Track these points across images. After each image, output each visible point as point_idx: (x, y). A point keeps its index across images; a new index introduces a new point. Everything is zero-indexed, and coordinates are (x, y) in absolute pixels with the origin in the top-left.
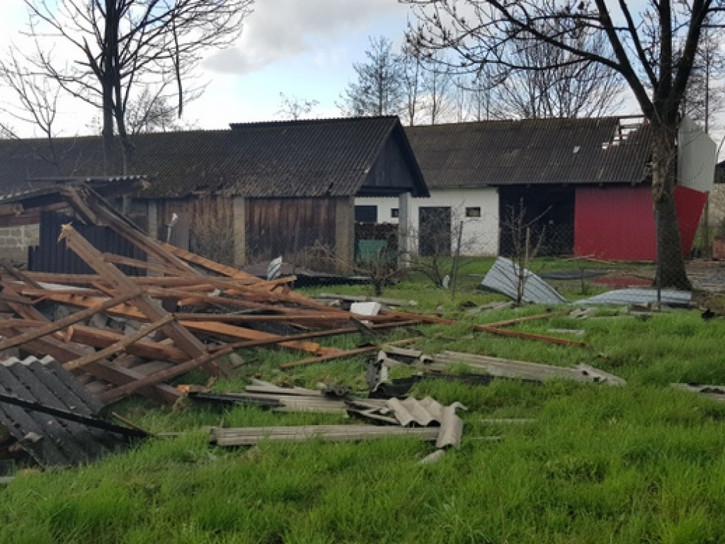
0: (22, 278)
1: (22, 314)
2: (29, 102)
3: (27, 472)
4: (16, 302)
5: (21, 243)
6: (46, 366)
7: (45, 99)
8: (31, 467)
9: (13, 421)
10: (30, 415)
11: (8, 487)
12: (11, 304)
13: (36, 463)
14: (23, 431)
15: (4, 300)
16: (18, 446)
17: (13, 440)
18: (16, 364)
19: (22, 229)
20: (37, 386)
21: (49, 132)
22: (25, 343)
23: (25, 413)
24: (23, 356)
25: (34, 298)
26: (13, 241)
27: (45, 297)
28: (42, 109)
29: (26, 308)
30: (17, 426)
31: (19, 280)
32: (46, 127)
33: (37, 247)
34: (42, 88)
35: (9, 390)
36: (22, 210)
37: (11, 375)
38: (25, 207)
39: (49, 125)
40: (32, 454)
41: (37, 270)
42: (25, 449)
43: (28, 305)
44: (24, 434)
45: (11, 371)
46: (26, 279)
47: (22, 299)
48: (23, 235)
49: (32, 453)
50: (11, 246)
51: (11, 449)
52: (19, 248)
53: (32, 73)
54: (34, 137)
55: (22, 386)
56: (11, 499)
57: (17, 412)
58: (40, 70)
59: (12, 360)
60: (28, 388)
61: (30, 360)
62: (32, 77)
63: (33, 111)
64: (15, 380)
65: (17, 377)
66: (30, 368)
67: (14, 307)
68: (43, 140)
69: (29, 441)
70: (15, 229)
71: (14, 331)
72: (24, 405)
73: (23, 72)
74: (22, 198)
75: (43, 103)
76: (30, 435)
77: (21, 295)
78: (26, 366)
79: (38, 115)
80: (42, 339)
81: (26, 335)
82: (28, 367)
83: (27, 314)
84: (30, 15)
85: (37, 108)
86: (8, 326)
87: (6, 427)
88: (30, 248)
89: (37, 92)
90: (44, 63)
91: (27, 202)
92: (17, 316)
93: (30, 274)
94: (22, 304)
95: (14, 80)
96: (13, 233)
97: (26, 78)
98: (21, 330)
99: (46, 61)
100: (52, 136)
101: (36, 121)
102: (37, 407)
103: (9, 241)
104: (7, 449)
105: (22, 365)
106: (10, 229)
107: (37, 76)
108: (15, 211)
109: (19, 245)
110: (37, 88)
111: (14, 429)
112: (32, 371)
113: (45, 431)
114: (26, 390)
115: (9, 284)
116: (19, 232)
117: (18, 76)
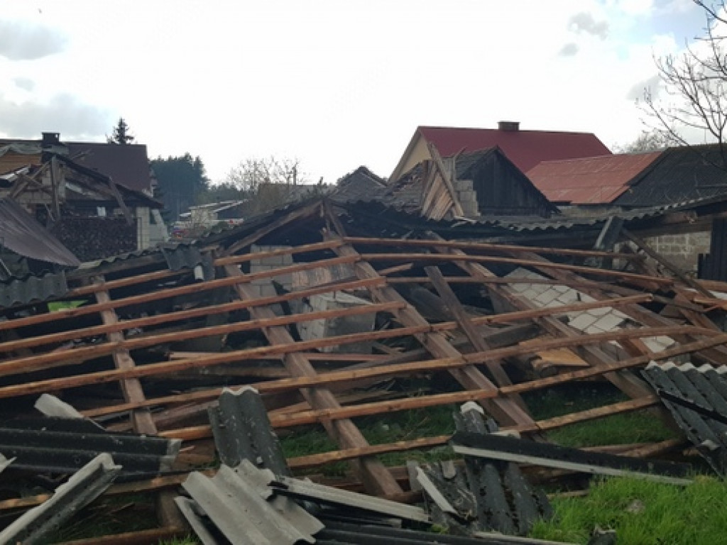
0: (694, 286)
1: (694, 322)
2: (701, 108)
3: (703, 479)
4: (687, 309)
5: (685, 250)
6: (721, 375)
7: (718, 103)
8: (709, 474)
9: (689, 426)
10: (707, 423)
11: (687, 489)
12: (683, 311)
13: (713, 471)
14: (700, 437)
15: (676, 306)
16: (694, 451)
17: (689, 444)
18: (691, 371)
19: (687, 236)
20: (713, 394)
21: (720, 137)
22: (699, 351)
23: (701, 420)
24: (698, 363)
25: (706, 306)
26: (677, 249)
27: (717, 306)
28: (714, 114)
29: (697, 315)
30: (694, 431)
31: (690, 286)
32: (718, 133)
33: (707, 255)
34: (715, 93)
35: (685, 395)
36: (696, 217)
37: (686, 380)
38: (699, 215)
39: (721, 130)
40: (710, 462)
41: (706, 278)
42: (702, 455)
43: (700, 313)
44: (700, 441)
45: (687, 377)
46: (698, 287)
47: (694, 307)
48: (687, 242)
49: (709, 460)
50: (675, 254)
51: (685, 453)
52: (683, 255)
53: (707, 78)
54: (704, 143)
55: (699, 394)
56: (691, 502)
57: (694, 416)
58: (715, 74)
59: (688, 366)
60: (704, 396)
61: (705, 368)
62: (705, 82)
63: (705, 116)
64: (691, 386)
65: (693, 383)
66: (707, 376)
67: (686, 314)
68: (713, 146)
69: (706, 448)
70: (679, 236)
71: (688, 338)
72: (701, 411)
73: (696, 77)
74: (695, 206)
75: (716, 108)
76: (707, 442)
77: (693, 302)
78: (701, 373)
79: (710, 120)
80: (716, 348)
81: (701, 342)
82: (703, 374)
83: (699, 322)
84: (708, 19)
85: (708, 113)
86: (682, 332)
87: (683, 431)
88: (701, 256)
89: (710, 97)
90: (720, 66)
91: (701, 209)
92: (689, 322)
93: (702, 282)
94: (694, 311)
95: (687, 86)
96: (678, 241)
97: (699, 83)
98: (695, 337)
99: (722, 64)
100: (723, 141)
101: (707, 126)
102: (715, 415)
103: (673, 249)
104: (681, 453)
105: (697, 371)
106: (675, 236)
107: (711, 81)
108: (688, 218)
109: (682, 252)
110: (710, 93)
111: (690, 433)
112: (708, 379)
113: (722, 441)
114: (702, 397)
115: (682, 291)
116: (683, 239)
117: (691, 83)
